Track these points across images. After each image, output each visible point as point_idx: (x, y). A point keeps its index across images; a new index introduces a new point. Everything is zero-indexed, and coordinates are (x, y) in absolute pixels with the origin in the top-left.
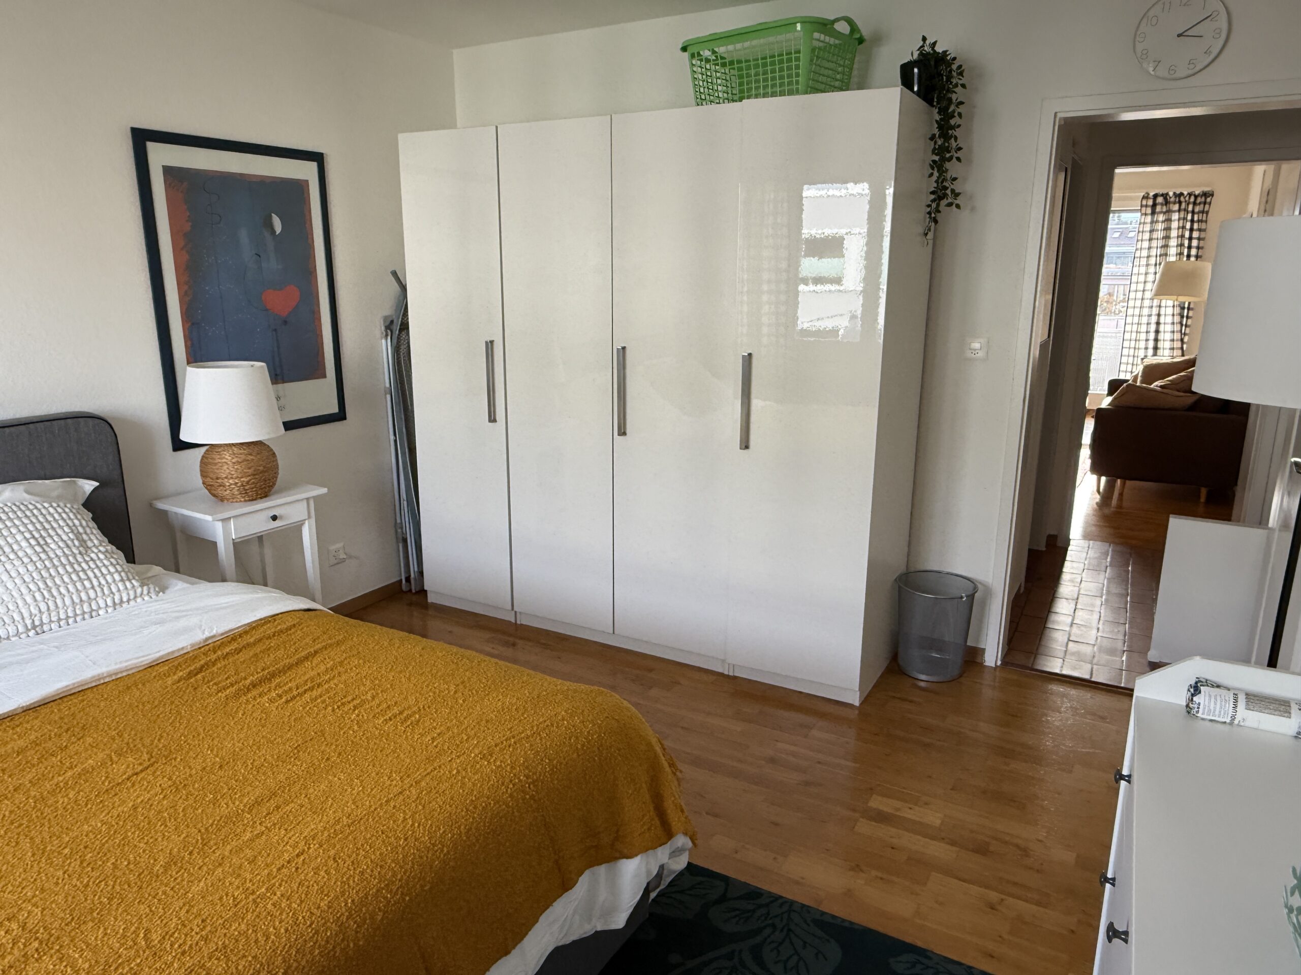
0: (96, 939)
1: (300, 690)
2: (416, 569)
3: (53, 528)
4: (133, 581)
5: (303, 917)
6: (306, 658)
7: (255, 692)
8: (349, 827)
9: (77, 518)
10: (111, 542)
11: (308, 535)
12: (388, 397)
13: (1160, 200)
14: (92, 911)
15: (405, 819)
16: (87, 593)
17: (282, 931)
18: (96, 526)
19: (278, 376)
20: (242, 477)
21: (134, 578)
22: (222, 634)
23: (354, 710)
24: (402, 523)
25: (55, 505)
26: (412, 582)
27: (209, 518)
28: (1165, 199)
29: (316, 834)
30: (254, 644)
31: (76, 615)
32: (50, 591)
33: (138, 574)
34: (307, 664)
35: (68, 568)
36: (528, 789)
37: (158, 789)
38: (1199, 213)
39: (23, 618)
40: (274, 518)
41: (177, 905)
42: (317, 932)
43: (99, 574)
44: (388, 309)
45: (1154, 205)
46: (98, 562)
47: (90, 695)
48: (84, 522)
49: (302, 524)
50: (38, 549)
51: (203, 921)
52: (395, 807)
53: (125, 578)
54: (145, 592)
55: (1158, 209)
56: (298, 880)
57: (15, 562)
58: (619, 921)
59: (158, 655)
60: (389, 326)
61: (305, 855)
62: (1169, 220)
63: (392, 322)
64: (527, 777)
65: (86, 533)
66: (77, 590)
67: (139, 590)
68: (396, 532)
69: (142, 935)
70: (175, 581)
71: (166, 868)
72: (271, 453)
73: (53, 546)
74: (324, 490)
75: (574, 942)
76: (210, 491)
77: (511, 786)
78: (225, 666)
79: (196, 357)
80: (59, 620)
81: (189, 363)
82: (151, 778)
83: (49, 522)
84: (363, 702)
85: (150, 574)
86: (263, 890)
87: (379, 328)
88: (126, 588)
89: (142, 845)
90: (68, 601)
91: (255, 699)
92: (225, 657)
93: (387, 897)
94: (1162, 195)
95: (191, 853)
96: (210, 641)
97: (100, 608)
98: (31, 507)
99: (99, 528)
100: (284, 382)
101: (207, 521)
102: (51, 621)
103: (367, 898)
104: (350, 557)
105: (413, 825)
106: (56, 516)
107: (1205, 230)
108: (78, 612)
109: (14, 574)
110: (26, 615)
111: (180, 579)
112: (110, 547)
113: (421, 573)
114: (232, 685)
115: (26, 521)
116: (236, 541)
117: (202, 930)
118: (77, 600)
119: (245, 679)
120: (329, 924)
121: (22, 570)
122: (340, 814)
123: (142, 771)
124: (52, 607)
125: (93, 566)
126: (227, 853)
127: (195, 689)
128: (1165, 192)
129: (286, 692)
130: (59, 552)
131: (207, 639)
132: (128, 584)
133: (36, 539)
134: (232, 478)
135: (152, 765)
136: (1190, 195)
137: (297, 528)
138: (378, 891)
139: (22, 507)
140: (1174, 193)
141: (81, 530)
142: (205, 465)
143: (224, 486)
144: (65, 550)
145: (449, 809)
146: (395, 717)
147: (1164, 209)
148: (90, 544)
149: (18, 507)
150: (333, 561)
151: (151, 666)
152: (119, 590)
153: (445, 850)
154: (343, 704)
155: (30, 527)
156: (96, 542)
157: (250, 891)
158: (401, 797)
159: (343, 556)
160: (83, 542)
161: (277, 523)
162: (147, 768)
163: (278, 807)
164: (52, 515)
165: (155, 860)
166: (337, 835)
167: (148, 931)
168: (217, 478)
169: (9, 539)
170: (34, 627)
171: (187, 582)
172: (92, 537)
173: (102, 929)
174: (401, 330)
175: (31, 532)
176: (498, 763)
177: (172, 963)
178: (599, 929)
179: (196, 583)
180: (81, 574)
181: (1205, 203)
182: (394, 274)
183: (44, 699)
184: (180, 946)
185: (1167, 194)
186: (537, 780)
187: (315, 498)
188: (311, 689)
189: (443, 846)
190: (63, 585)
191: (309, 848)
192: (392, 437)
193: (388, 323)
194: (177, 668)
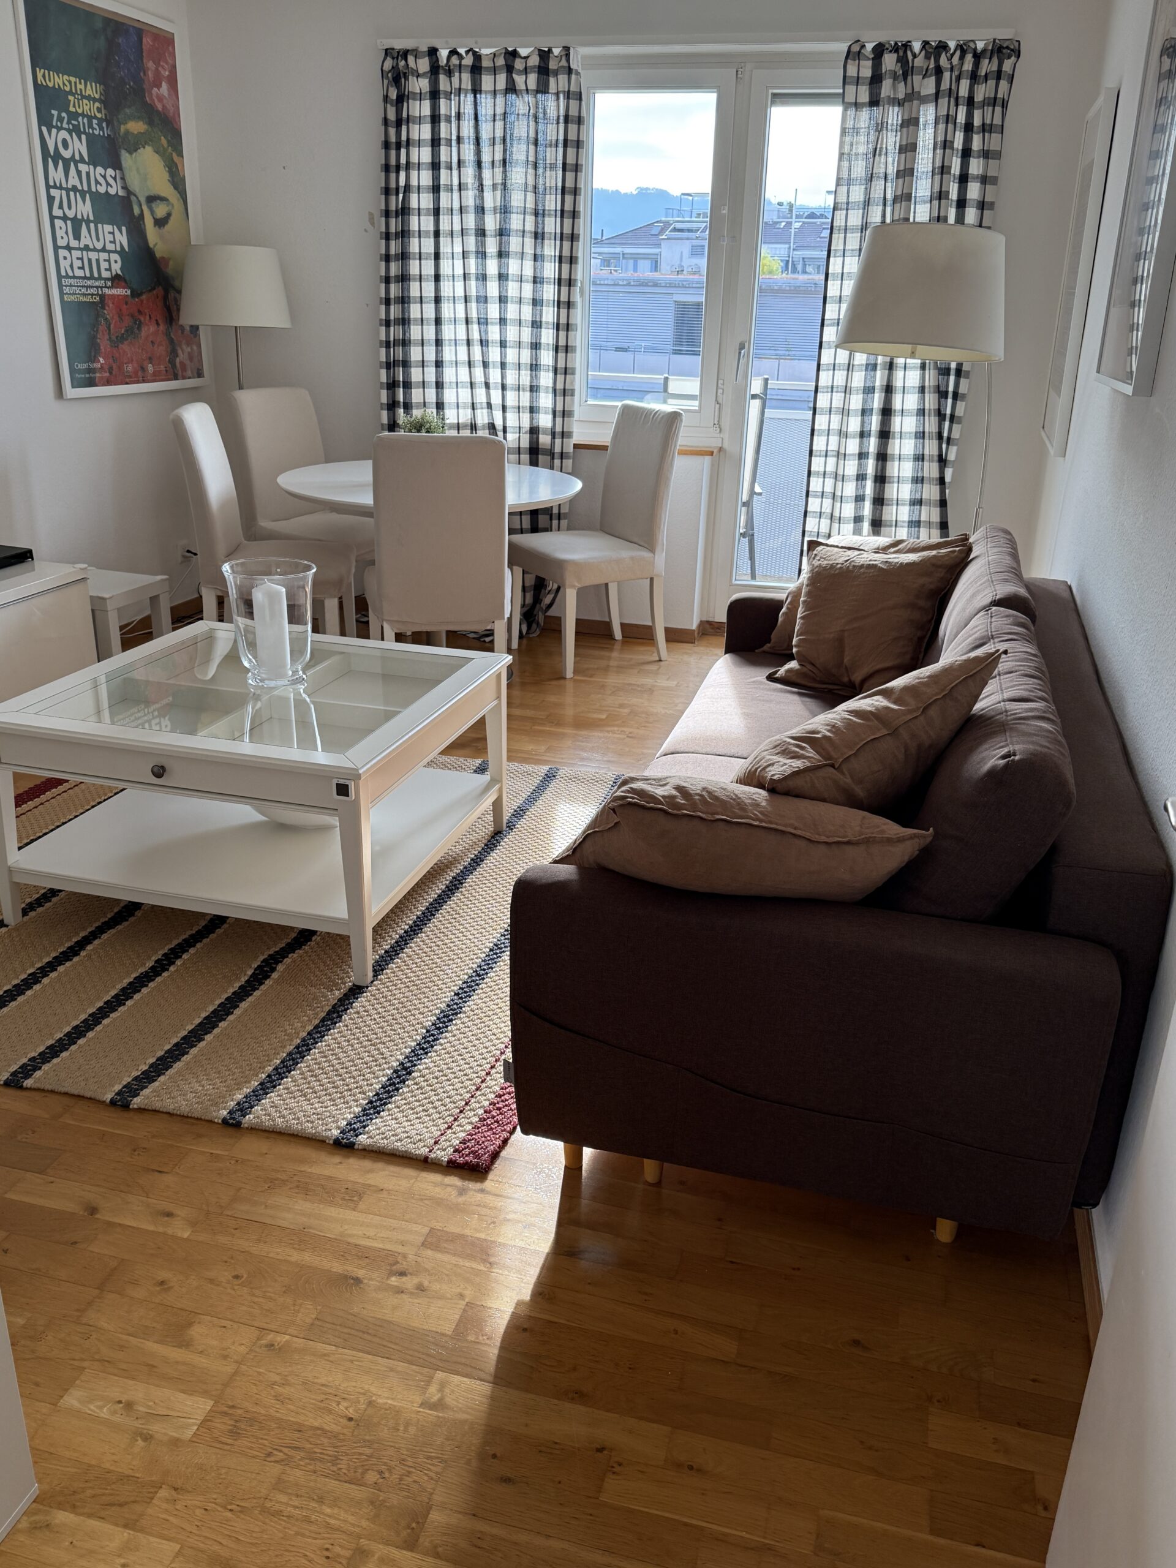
13: (889, 61)
28: (903, 61)
38: (984, 104)
45: (876, 79)
55: (886, 88)
62: (911, 123)
94: (896, 49)
107: (997, 155)
128: (902, 38)
136: (963, 49)
140: (926, 44)
147: (901, 91)
181: (999, 75)
185: (907, 46)
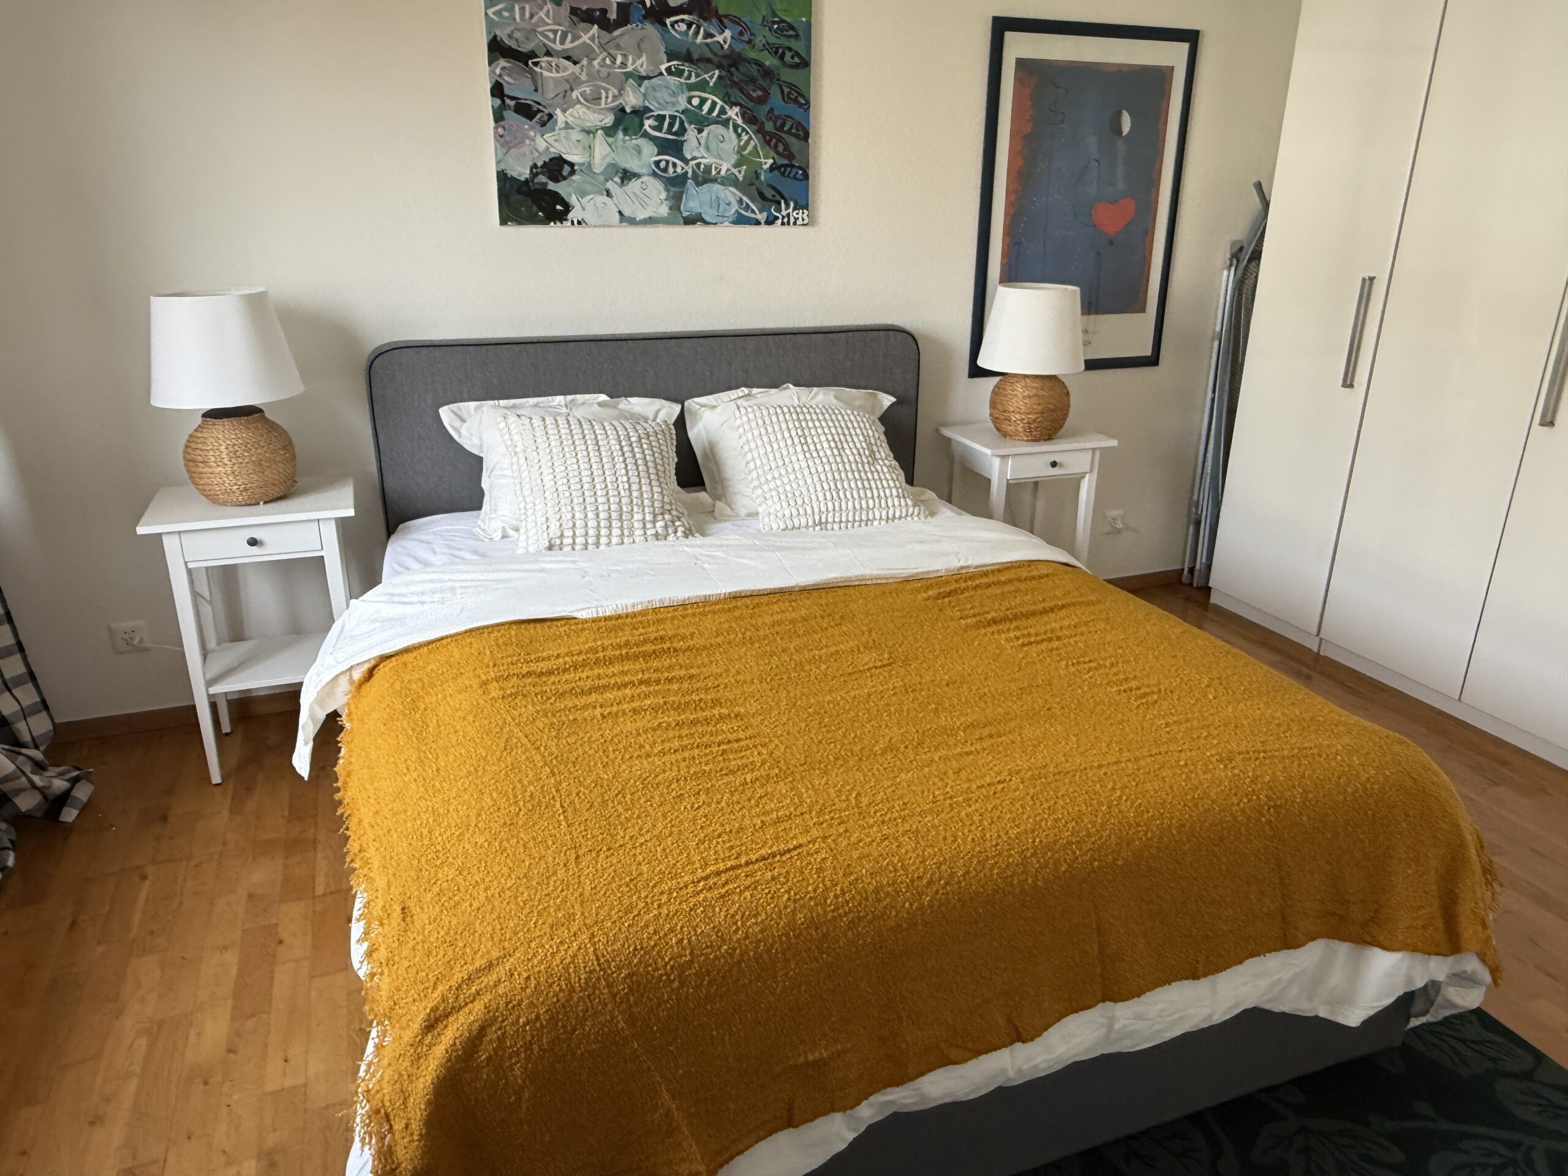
0: (820, 784)
1: (1039, 638)
2: (1204, 560)
3: (851, 435)
4: (908, 500)
5: (991, 836)
6: (1052, 610)
7: (995, 628)
8: (1054, 775)
9: (871, 429)
10: (895, 458)
11: (1086, 491)
12: (1216, 343)
14: (820, 762)
15: (1113, 788)
16: (867, 502)
17: (969, 839)
18: (886, 440)
19: (1091, 306)
20: (1029, 414)
21: (909, 497)
22: (977, 567)
23: (1089, 672)
24: (1198, 501)
25: (855, 413)
26: (1196, 573)
27: (988, 452)
29: (1020, 771)
30: (1005, 583)
31: (854, 520)
32: (838, 493)
33: (914, 494)
34: (1052, 616)
35: (856, 474)
36: (1265, 812)
37: (891, 687)
39: (813, 513)
40: (1054, 464)
41: (887, 783)
42: (1000, 854)
43: (880, 486)
44: (1239, 231)
46: (881, 474)
47: (852, 591)
48: (877, 433)
49: (1083, 477)
50: (836, 452)
51: (904, 804)
52: (1105, 774)
53: (901, 495)
54: (916, 513)
56: (994, 803)
57: (816, 460)
58: (1353, 1017)
59: (915, 571)
60: (1236, 255)
61: (1005, 785)
63: (1241, 249)
64: (1269, 798)
65: (876, 445)
66: (860, 497)
67: (911, 510)
68: (1189, 510)
69: (854, 795)
70: (945, 510)
71: (884, 752)
72: (1065, 391)
73: (848, 451)
74: (1114, 443)
75: (1284, 1015)
76: (994, 423)
77: (1245, 800)
78: (971, 597)
79: (1010, 277)
80: (841, 521)
81: (1001, 282)
82: (886, 674)
83: (848, 428)
84: (1100, 667)
85: (923, 498)
86: (960, 799)
87: (1223, 254)
88: (900, 505)
89: (868, 726)
90: (850, 504)
91: (993, 633)
92: (975, 588)
93: (1075, 853)
95: (906, 747)
96: (964, 571)
97: (875, 519)
98: (837, 411)
99: (888, 443)
100: (1097, 313)
101: (985, 454)
102: (834, 522)
103: (1055, 845)
104: (1128, 528)
105: (1120, 798)
106: (856, 425)
108: (857, 518)
109: (813, 471)
110: (816, 510)
111: (949, 508)
112: (895, 463)
113: (1209, 567)
114: (974, 615)
115: (830, 424)
116: (1011, 482)
117: (901, 810)
118: (858, 507)
119: (988, 613)
120: (1013, 852)
121: (820, 469)
122: (1048, 760)
123: (881, 667)
124: (837, 509)
125: (876, 477)
126: (937, 758)
127: (941, 610)
129: (1024, 636)
130: (851, 458)
131: (962, 568)
132: (902, 501)
133: (836, 442)
134: (1019, 413)
135: (890, 665)
137: (1075, 482)
138: (1068, 843)
139: (830, 410)
141: (873, 441)
142: (996, 392)
143: (1010, 421)
144: (857, 457)
145: (1164, 796)
146: (1131, 690)
148: (877, 456)
149: (827, 410)
150: (1108, 529)
151: (907, 581)
152: (894, 506)
153: (1149, 835)
154: (1079, 663)
155: (833, 430)
156: (883, 454)
157: (948, 796)
158: (1115, 767)
159: (1120, 525)
160: (872, 452)
161: (1056, 471)
162: (885, 666)
163: (991, 736)
164: (852, 422)
165: (876, 742)
166: (1040, 779)
167: (859, 794)
168: (1005, 411)
169: (815, 438)
170: (820, 523)
171: (953, 511)
172: (881, 450)
173: (825, 779)
174: (1250, 261)
175: (832, 435)
176: (1236, 771)
177: (872, 826)
178: (1322, 1014)
179: (961, 514)
180: (866, 483)
182: (1259, 186)
183: (817, 585)
184: (881, 815)
186: (1280, 806)
187: (1103, 450)
188: (1050, 640)
189: (1148, 829)
190: (849, 489)
191: (1011, 780)
192: (1210, 395)
193: (1235, 250)
194: (928, 588)
